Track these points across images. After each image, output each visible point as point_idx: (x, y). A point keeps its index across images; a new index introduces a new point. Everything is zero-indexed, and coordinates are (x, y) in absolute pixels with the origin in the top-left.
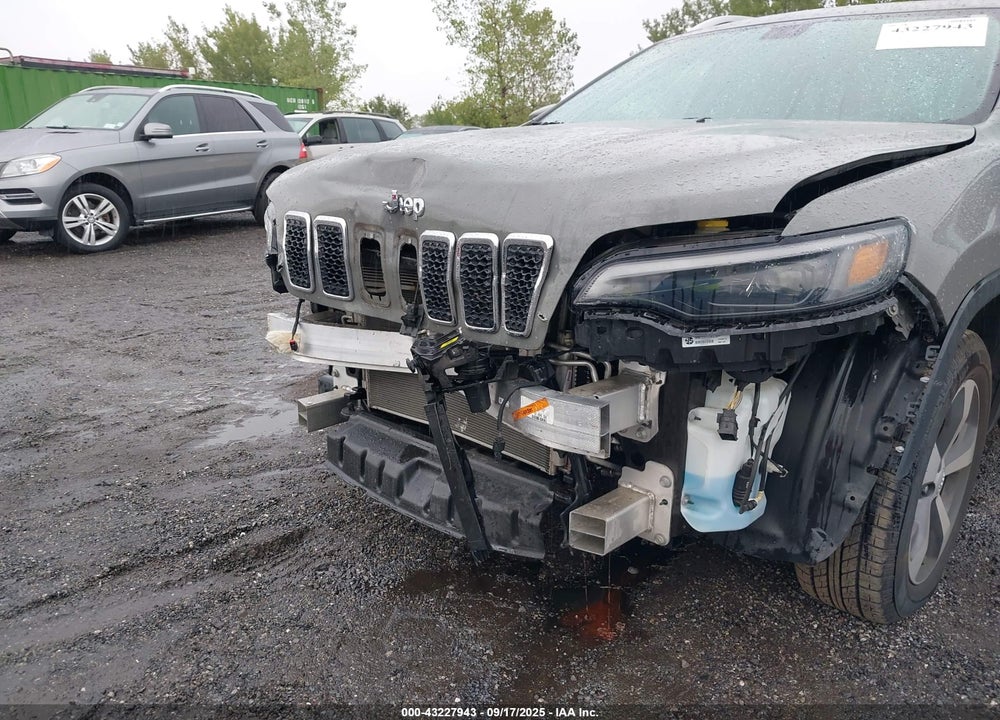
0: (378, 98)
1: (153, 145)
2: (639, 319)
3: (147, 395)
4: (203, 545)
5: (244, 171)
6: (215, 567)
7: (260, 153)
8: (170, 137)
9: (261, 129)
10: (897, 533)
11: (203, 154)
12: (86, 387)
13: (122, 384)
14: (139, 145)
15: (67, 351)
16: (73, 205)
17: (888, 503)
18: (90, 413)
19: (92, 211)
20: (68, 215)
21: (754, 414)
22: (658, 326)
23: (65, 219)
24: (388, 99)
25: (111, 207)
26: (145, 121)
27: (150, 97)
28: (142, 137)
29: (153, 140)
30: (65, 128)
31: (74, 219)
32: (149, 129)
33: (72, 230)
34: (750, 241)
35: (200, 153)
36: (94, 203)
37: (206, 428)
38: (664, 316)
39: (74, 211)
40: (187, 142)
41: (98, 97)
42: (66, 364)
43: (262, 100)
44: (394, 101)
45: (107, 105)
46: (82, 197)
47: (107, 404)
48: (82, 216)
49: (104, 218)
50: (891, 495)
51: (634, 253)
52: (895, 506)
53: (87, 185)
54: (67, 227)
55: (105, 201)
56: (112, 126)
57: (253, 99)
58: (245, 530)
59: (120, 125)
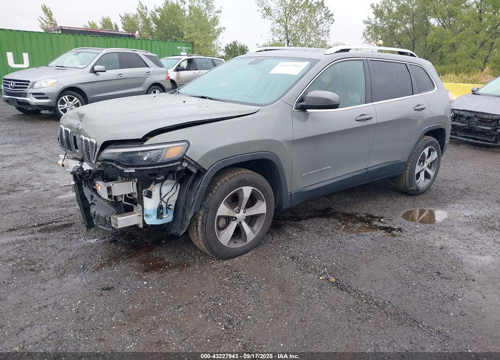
0: (234, 42)
1: (98, 74)
2: (112, 164)
3: (56, 179)
4: (39, 225)
5: (139, 85)
6: (39, 231)
7: (147, 77)
8: (105, 71)
9: (148, 66)
10: (204, 228)
11: (120, 78)
12: (36, 175)
13: (50, 174)
14: (92, 74)
15: (37, 161)
16: (62, 100)
17: (200, 219)
18: (32, 184)
19: (70, 103)
20: (60, 104)
21: (160, 191)
22: (117, 166)
23: (59, 105)
24: (239, 43)
25: (78, 101)
26: (95, 64)
27: (98, 54)
28: (93, 71)
29: (98, 73)
30: (62, 67)
31: (62, 106)
32: (97, 68)
33: (61, 110)
34: (137, 145)
35: (118, 78)
36: (71, 99)
37: (67, 191)
38: (118, 164)
39: (63, 102)
40: (112, 73)
41: (78, 53)
42: (33, 167)
43: (150, 54)
44: (242, 44)
45: (81, 57)
46: (66, 97)
47: (40, 181)
48: (66, 105)
49: (75, 105)
50: (201, 217)
51: (117, 146)
52: (202, 220)
53: (68, 92)
54: (59, 109)
55: (76, 99)
56: (81, 67)
57: (147, 54)
58: (55, 222)
59: (85, 66)
